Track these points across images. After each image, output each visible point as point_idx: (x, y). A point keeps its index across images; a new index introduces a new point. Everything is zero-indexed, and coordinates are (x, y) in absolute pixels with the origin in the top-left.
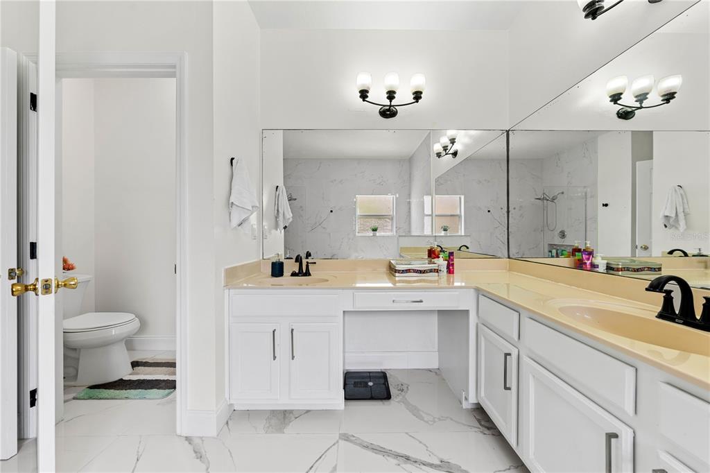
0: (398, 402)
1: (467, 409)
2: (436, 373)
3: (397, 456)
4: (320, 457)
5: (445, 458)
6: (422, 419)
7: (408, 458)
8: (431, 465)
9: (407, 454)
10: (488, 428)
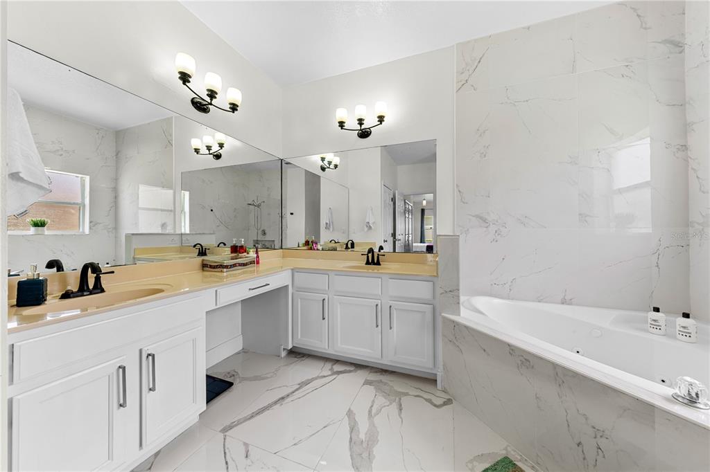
0: (240, 382)
1: (284, 357)
2: (244, 352)
3: (276, 403)
4: (225, 453)
5: (299, 382)
6: (267, 378)
7: (283, 398)
8: (297, 390)
9: (280, 397)
10: (303, 357)
